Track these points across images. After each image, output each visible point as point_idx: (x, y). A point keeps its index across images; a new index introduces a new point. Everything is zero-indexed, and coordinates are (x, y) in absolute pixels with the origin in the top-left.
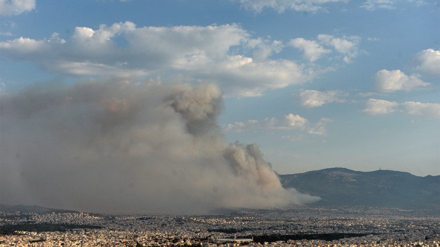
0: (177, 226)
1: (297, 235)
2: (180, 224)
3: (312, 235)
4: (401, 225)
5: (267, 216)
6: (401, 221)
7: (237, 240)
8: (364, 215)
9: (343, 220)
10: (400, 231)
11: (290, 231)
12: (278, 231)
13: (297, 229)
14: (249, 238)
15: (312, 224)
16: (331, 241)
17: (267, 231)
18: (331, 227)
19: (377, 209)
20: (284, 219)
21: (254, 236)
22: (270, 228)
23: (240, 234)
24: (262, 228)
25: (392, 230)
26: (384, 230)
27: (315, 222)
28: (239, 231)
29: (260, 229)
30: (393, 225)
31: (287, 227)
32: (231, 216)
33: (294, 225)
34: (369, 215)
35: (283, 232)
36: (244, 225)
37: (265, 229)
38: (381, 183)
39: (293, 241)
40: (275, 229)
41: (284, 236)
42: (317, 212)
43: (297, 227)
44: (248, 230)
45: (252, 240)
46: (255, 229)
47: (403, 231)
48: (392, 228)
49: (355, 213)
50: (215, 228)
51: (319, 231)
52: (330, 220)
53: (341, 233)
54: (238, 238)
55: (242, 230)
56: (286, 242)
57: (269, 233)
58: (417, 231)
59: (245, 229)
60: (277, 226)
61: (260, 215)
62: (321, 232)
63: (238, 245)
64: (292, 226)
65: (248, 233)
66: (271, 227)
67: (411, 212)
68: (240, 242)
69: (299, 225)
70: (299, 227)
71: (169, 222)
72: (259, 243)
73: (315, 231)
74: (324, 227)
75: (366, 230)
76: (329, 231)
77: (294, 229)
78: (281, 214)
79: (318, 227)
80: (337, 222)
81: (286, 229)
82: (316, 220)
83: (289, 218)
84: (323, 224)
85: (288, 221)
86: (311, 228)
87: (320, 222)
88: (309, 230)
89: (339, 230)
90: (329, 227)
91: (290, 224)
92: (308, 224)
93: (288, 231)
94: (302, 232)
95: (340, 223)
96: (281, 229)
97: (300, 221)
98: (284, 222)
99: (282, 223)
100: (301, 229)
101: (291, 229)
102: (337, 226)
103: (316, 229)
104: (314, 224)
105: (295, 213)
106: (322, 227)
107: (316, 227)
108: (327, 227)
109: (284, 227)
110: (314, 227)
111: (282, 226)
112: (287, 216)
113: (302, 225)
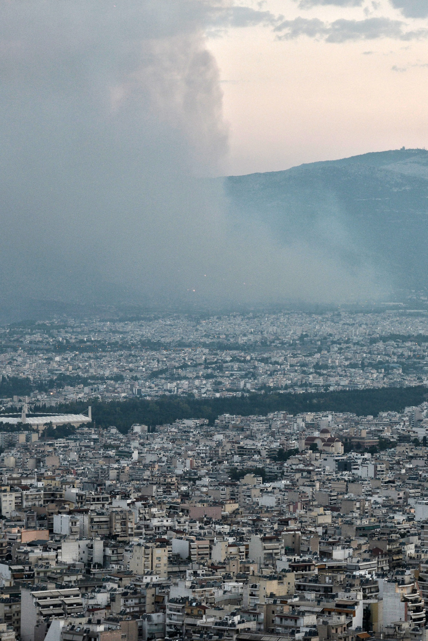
1: (254, 397)
3: (307, 396)
5: (147, 331)
7: (31, 421)
9: (420, 339)
11: (227, 383)
12: (185, 383)
13: (254, 376)
14: (76, 413)
15: (311, 355)
16: (375, 415)
17: (143, 386)
18: (377, 366)
20: (208, 341)
21: (94, 402)
22: (154, 375)
23: (43, 398)
24: (127, 375)
27: (320, 350)
28: (43, 387)
29: (118, 378)
31: (220, 368)
32: (11, 334)
33: (245, 361)
35: (204, 389)
36: (59, 363)
37: (136, 379)
39: (237, 420)
40: (173, 378)
41: (206, 402)
42: (329, 315)
43: (255, 367)
44: (74, 381)
45: (88, 419)
46: (103, 379)
51: (333, 380)
52: (373, 341)
53: (413, 384)
54: (38, 410)
55: (51, 384)
56: (211, 423)
57: (150, 390)
59: (64, 380)
60: (184, 366)
61: (119, 326)
62: (339, 382)
63: (35, 437)
64: (236, 366)
65: (73, 394)
66: (162, 372)
68: (41, 428)
69: (265, 361)
70: (262, 367)
72: (114, 430)
73: (321, 381)
74: (353, 366)
76: (373, 380)
77: (242, 377)
78: (199, 323)
79: (332, 367)
80: (398, 347)
81: (216, 377)
82: (325, 343)
83: (227, 336)
84: (350, 355)
85: (223, 347)
86: (304, 372)
87: (341, 349)
88: (300, 377)
89: (408, 374)
90: (370, 365)
91: (229, 359)
92: (294, 356)
93: (220, 383)
94: (271, 385)
95: (410, 350)
96: (197, 377)
97: (265, 345)
98: (206, 351)
99: (202, 354)
100: (271, 375)
101: (232, 375)
102: (402, 364)
103: (325, 372)
104: (318, 356)
105: (249, 318)
106: (347, 367)
107: (326, 367)
108: (363, 366)
109: (207, 368)
110: (317, 367)
111: (200, 364)
112: (222, 328)
113: (273, 360)
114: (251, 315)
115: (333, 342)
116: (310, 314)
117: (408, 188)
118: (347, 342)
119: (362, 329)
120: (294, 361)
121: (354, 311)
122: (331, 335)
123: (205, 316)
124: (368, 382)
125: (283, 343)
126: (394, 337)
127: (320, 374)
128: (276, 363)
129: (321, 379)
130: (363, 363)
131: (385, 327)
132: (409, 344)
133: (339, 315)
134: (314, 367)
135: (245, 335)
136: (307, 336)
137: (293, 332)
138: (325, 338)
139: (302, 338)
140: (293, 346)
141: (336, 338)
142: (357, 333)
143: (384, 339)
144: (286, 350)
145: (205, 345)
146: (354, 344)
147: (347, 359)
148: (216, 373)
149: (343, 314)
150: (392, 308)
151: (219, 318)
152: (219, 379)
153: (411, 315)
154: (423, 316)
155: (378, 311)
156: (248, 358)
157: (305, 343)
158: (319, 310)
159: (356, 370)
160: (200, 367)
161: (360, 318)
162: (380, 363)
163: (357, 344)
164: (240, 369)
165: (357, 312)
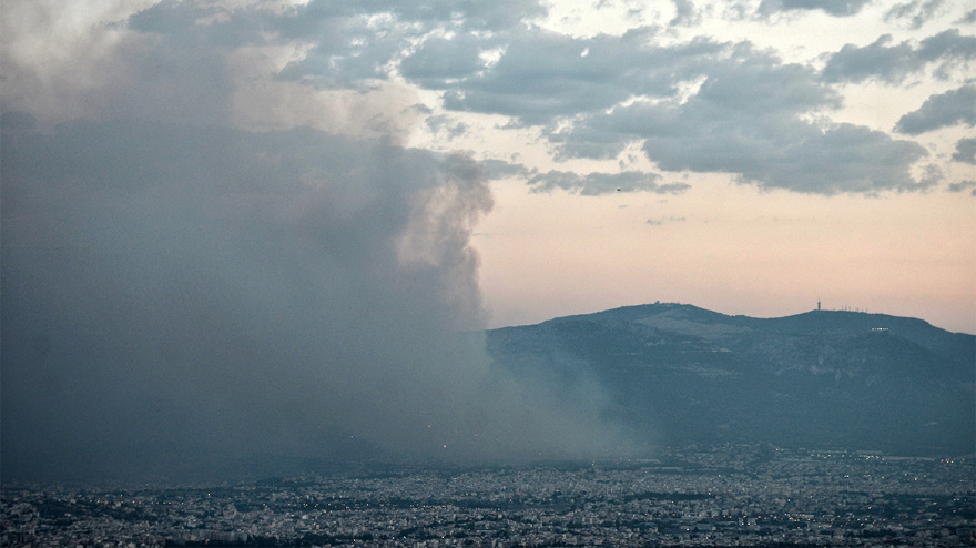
0: (46, 531)
2: (59, 524)
4: (890, 513)
5: (397, 489)
6: (887, 497)
8: (754, 477)
9: (676, 497)
10: (884, 533)
13: (506, 535)
15: (564, 513)
18: (632, 525)
19: (805, 454)
20: (459, 499)
22: (404, 534)
24: (376, 534)
25: (856, 532)
26: (824, 532)
27: (573, 509)
29: (367, 537)
30: (859, 513)
31: (472, 527)
32: (257, 491)
33: (497, 520)
34: (775, 478)
36: (306, 522)
37: (385, 538)
38: (821, 361)
42: (583, 472)
43: (507, 526)
44: (321, 540)
46: (351, 538)
47: (894, 534)
48: (856, 526)
49: (721, 471)
50: (193, 538)
52: (629, 499)
53: (669, 544)
58: (945, 532)
59: (311, 540)
60: (435, 525)
61: (368, 483)
64: (487, 524)
66: (412, 530)
67: (927, 463)
69: (516, 519)
70: (514, 526)
71: (16, 521)
74: (608, 525)
75: (762, 533)
76: (628, 539)
77: (494, 536)
78: (449, 481)
79: (586, 526)
80: (654, 505)
81: (467, 536)
82: (579, 501)
83: (478, 493)
84: (604, 513)
85: (473, 505)
86: (557, 531)
87: (594, 507)
88: (553, 536)
89: (663, 534)
90: (625, 523)
91: (480, 517)
92: (547, 514)
93: (471, 542)
94: (524, 544)
95: (665, 507)
96: (448, 536)
97: (517, 503)
98: (457, 509)
99: (453, 513)
100: (523, 534)
101: (483, 534)
102: (656, 522)
103: (578, 531)
104: (571, 514)
105: (501, 475)
106: (602, 525)
107: (579, 526)
108: (618, 525)
109: (457, 526)
110: (570, 525)
111: (451, 523)
112: (473, 484)
113: (526, 518)
114: (503, 471)
115: (587, 500)
116: (564, 471)
117: (663, 342)
118: (601, 500)
119: (617, 487)
120: (547, 519)
121: (608, 468)
122: (585, 492)
123: (456, 473)
124: (623, 541)
125: (535, 501)
126: (649, 495)
127: (574, 534)
128: (529, 521)
129: (575, 538)
130: (617, 522)
131: (641, 484)
132: (664, 502)
133: (593, 472)
134: (568, 526)
135: (496, 493)
136: (560, 493)
137: (546, 490)
138: (579, 496)
139: (555, 495)
140: (546, 504)
141: (591, 495)
142: (612, 491)
143: (640, 497)
144: (538, 508)
145: (456, 503)
146: (609, 502)
147: (601, 518)
148: (467, 532)
149: (597, 471)
150: (647, 465)
151: (471, 475)
152: (470, 538)
153: (666, 472)
154: (679, 473)
155: (634, 468)
156: (500, 516)
157: (558, 501)
158: (573, 467)
159: (611, 529)
160: (450, 526)
161: (615, 475)
162: (636, 521)
163: (612, 502)
164: (491, 528)
165: (611, 469)
